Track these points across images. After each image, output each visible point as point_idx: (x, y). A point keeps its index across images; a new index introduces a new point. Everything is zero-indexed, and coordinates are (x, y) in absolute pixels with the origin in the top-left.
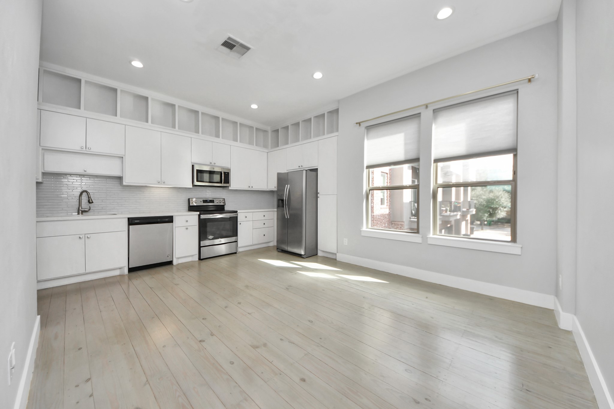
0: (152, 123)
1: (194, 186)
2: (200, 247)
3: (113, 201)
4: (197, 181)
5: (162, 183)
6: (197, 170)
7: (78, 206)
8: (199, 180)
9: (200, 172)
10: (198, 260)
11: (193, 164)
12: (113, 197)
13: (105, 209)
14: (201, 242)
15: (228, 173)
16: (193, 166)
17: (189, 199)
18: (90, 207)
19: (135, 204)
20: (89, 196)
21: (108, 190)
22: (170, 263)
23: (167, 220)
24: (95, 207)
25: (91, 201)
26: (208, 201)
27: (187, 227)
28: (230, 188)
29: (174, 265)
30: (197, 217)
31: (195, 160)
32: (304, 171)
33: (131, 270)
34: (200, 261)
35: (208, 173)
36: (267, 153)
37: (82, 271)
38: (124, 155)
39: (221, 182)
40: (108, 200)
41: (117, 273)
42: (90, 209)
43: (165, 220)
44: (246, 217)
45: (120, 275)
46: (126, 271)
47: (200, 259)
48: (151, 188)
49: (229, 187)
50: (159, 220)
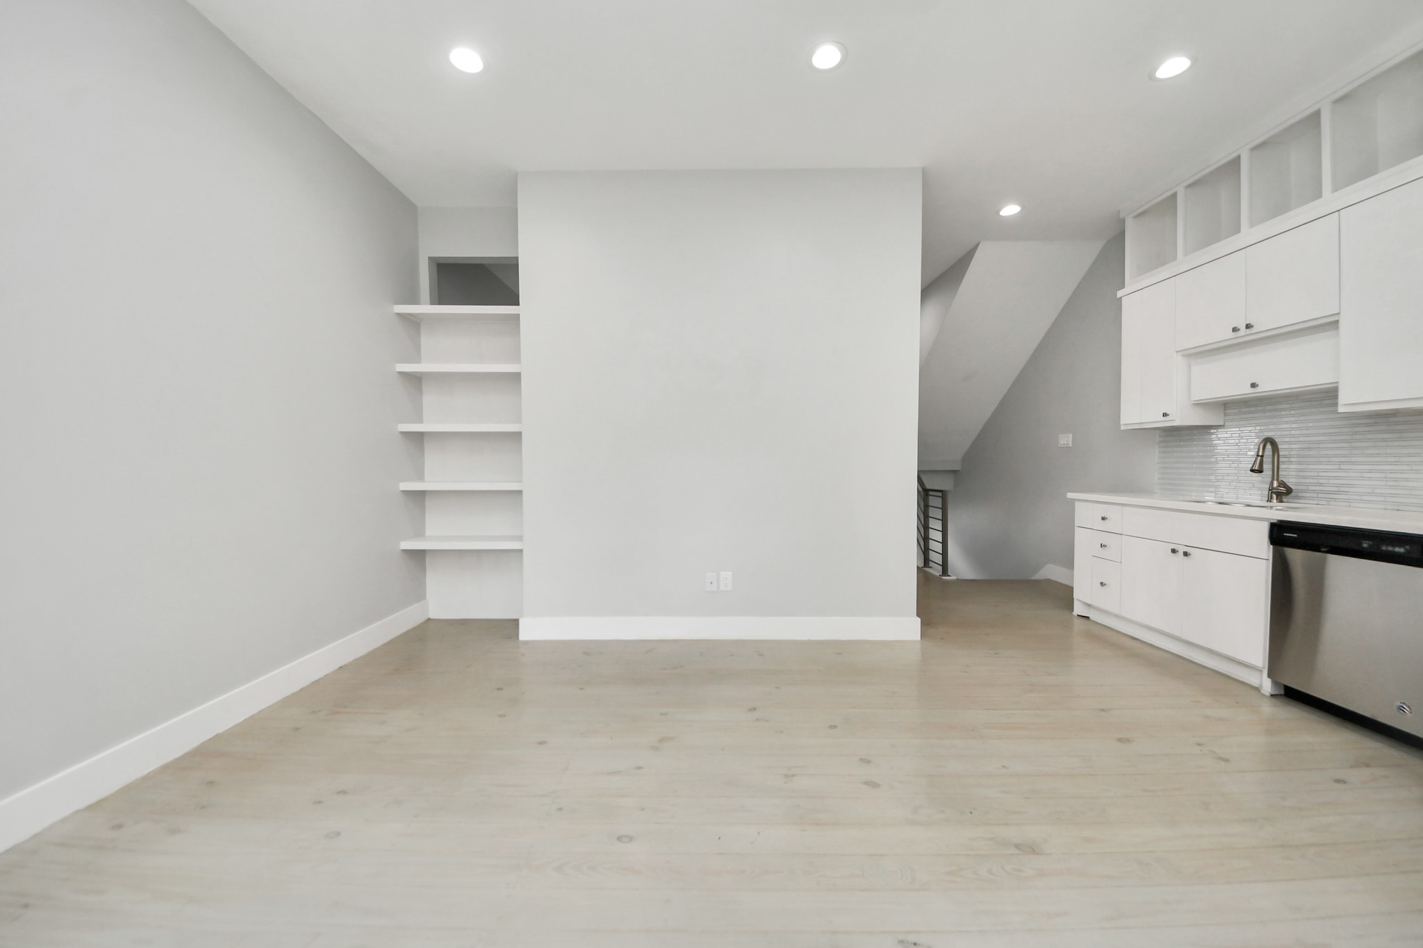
38: (1338, 313)
41: (1254, 680)
46: (1265, 683)
50: (1365, 545)
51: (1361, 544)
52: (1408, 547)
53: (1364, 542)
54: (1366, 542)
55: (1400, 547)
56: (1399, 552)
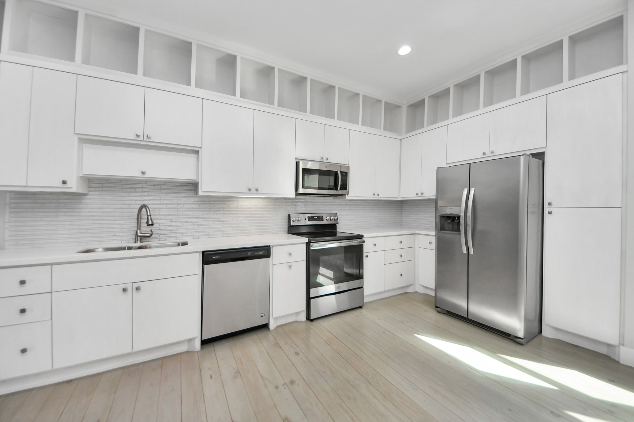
0: (241, 97)
1: (298, 194)
2: (309, 299)
3: (187, 220)
4: (303, 187)
5: (255, 191)
6: (304, 170)
7: (136, 229)
8: (306, 185)
9: (306, 171)
10: (305, 319)
11: (297, 161)
12: (187, 215)
13: (175, 233)
14: (311, 289)
15: (346, 173)
16: (297, 164)
17: (289, 216)
18: (151, 231)
19: (217, 224)
20: (149, 215)
21: (180, 204)
22: (265, 326)
23: (261, 253)
24: (161, 230)
25: (150, 223)
26: (315, 218)
27: (290, 264)
28: (347, 197)
29: (270, 329)
30: (304, 247)
31: (301, 154)
32: (522, 157)
33: (204, 343)
34: (309, 323)
35: (318, 174)
36: (401, 140)
37: (128, 350)
38: (201, 148)
39: (336, 189)
40: (179, 218)
41: (184, 348)
42: (151, 235)
43: (258, 253)
44: (375, 245)
45: (187, 352)
46: (197, 344)
47: (308, 318)
48: (239, 200)
49: (345, 195)
50: (249, 254)
51: (248, 254)
52: (263, 251)
53: (249, 253)
54: (250, 253)
55: (261, 252)
56: (261, 254)
